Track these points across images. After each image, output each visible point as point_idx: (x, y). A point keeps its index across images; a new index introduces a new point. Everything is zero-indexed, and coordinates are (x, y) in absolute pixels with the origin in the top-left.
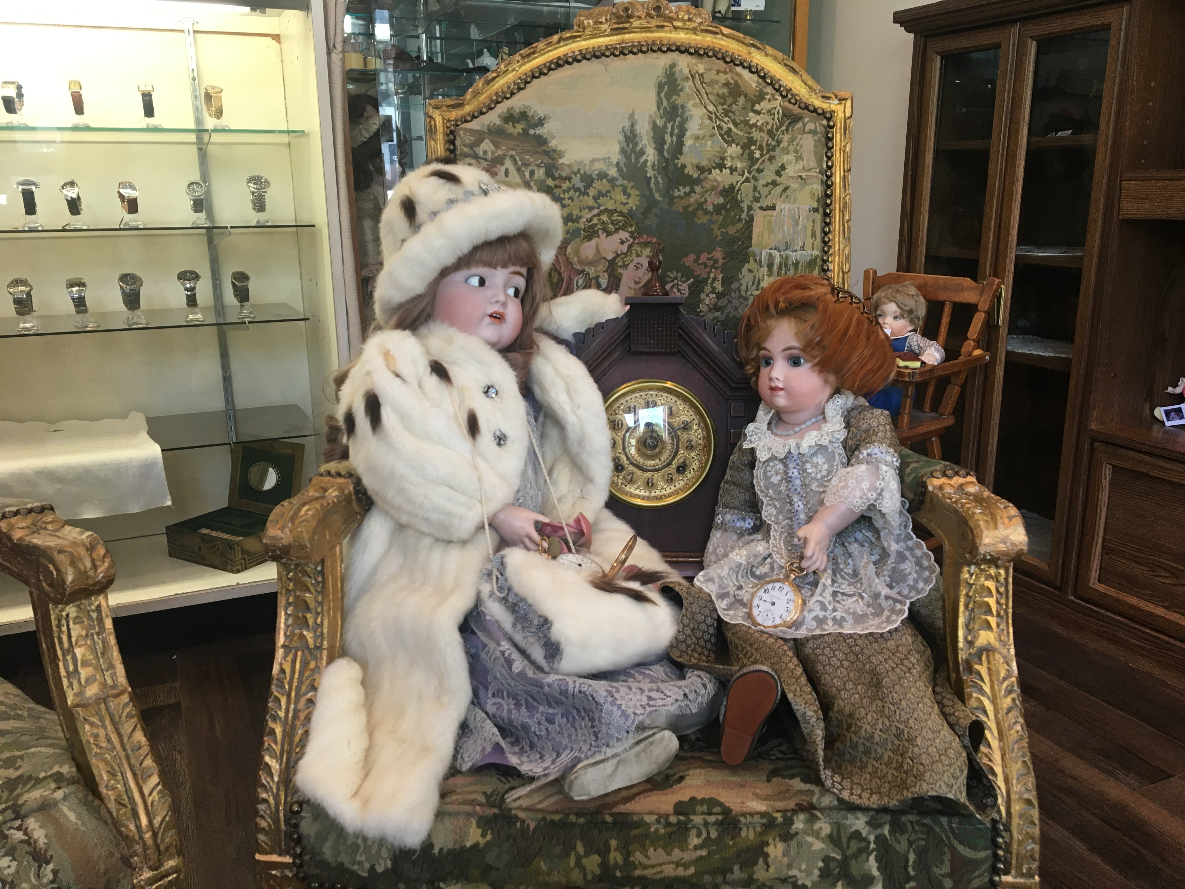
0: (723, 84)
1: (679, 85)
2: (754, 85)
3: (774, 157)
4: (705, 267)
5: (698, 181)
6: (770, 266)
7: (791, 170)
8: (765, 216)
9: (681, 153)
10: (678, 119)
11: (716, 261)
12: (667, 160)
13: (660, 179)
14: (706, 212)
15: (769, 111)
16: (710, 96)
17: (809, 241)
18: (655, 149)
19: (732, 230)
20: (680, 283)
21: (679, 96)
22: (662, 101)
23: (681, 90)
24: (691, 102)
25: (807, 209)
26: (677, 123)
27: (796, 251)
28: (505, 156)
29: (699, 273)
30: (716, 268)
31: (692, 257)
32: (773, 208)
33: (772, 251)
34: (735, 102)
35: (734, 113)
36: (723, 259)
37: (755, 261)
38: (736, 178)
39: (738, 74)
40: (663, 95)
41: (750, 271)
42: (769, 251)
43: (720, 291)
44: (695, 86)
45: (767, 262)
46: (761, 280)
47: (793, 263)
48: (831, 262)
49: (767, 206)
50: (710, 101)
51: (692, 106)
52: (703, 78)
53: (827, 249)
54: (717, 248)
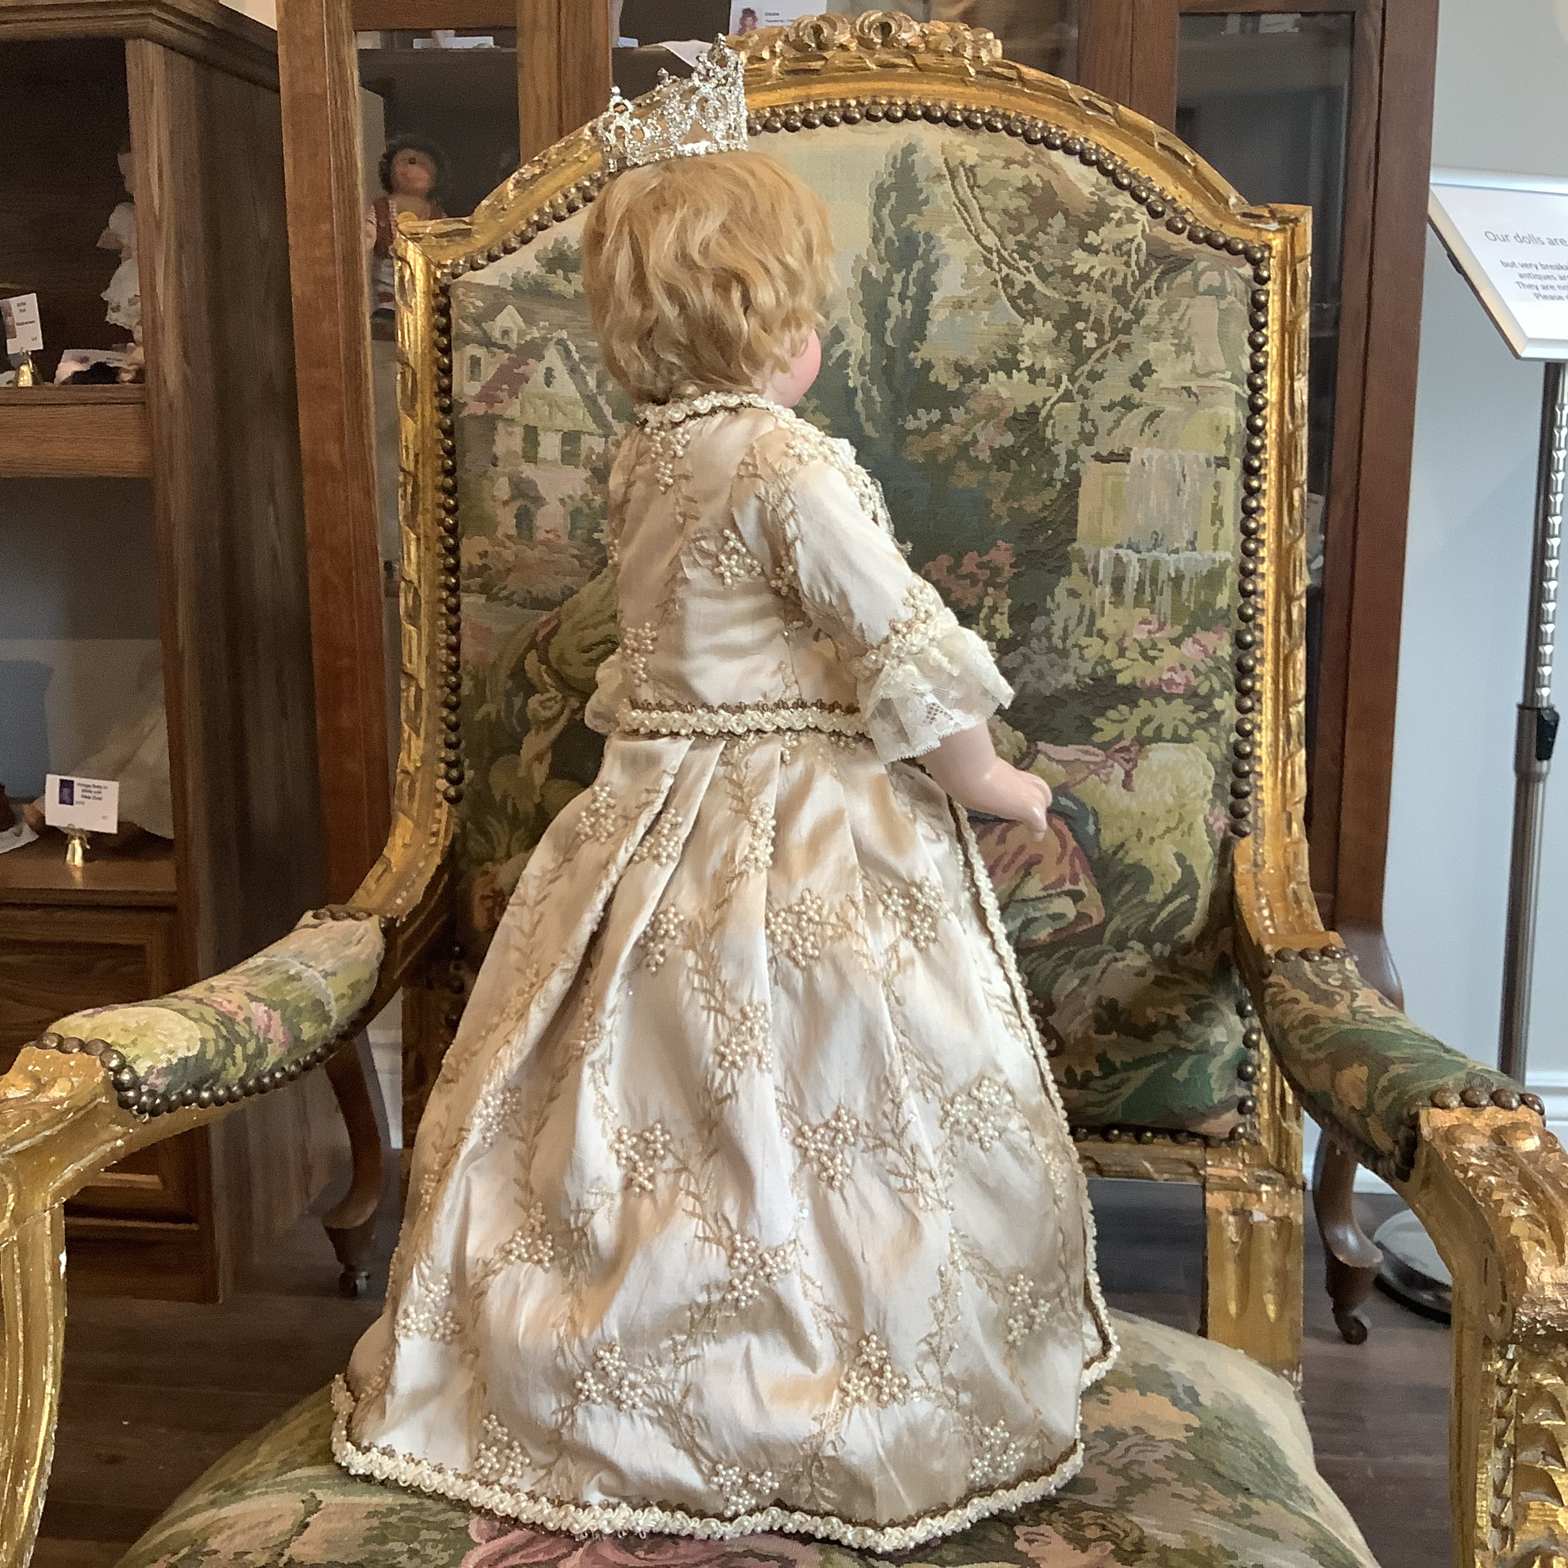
0: (1019, 189)
1: (921, 191)
2: (1086, 190)
3: (1128, 346)
4: (974, 583)
5: (957, 399)
6: (1118, 584)
7: (1166, 375)
8: (1108, 474)
9: (922, 338)
10: (918, 265)
11: (996, 571)
12: (890, 352)
13: (875, 392)
14: (976, 464)
15: (1118, 247)
16: (988, 214)
17: (1207, 530)
18: (867, 327)
19: (1033, 504)
21: (920, 214)
22: (882, 226)
23: (926, 201)
24: (947, 229)
25: (1202, 460)
26: (914, 274)
27: (1176, 551)
28: (545, 339)
29: (960, 595)
30: (996, 586)
31: (943, 560)
32: (1124, 457)
33: (1121, 552)
34: (1043, 228)
35: (1039, 250)
36: (1011, 566)
37: (1084, 571)
38: (1041, 392)
39: (1052, 167)
40: (885, 212)
41: (1073, 593)
42: (1115, 551)
43: (1007, 636)
44: (956, 193)
45: (1110, 575)
46: (1098, 613)
47: (1170, 579)
48: (1263, 576)
49: (1112, 453)
50: (989, 226)
51: (949, 236)
52: (974, 175)
53: (1252, 546)
54: (1000, 542)
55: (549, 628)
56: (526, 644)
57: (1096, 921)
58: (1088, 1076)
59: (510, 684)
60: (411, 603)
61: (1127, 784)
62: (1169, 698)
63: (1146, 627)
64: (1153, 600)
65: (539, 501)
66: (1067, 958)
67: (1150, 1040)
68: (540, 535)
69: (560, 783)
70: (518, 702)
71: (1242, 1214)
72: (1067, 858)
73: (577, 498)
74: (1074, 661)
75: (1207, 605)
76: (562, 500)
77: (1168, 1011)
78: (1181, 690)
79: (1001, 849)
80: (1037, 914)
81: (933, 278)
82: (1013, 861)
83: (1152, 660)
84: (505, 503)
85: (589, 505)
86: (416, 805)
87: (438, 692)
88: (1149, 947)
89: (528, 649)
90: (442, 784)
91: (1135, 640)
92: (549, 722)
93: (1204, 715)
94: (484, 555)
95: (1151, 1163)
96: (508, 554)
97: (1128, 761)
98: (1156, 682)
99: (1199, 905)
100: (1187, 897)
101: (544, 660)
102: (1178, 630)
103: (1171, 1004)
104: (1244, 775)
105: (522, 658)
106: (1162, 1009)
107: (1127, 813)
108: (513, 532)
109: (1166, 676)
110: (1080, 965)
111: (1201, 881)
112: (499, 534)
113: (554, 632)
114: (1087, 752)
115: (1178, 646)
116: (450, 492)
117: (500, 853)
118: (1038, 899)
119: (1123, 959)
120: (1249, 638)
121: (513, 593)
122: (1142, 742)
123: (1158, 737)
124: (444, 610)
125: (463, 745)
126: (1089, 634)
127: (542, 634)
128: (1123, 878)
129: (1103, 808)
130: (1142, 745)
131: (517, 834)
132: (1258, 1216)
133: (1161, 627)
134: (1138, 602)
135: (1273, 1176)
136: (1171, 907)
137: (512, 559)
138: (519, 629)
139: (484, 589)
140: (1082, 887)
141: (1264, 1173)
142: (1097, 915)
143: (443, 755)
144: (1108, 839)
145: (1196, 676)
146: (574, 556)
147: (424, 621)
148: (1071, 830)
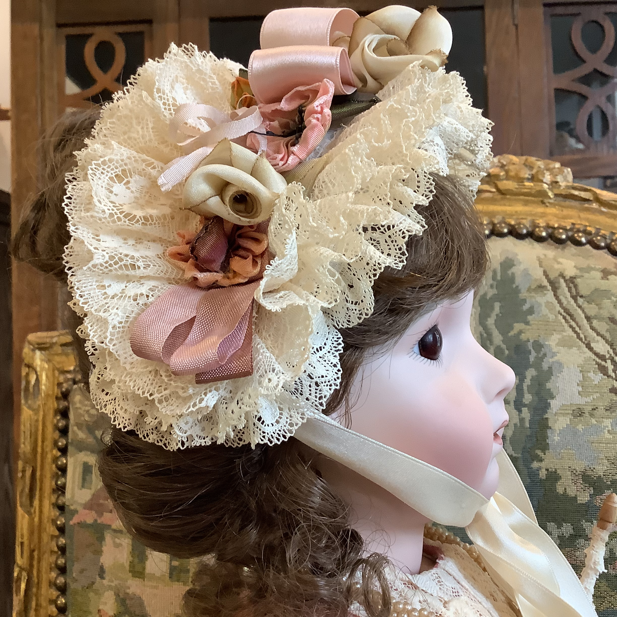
1: (524, 301)
9: (545, 448)
16: (594, 322)
21: (527, 323)
23: (531, 311)
24: (556, 337)
26: (527, 382)
40: (491, 321)
44: (560, 302)
50: (598, 334)
51: (557, 345)
52: (576, 286)
81: (549, 385)
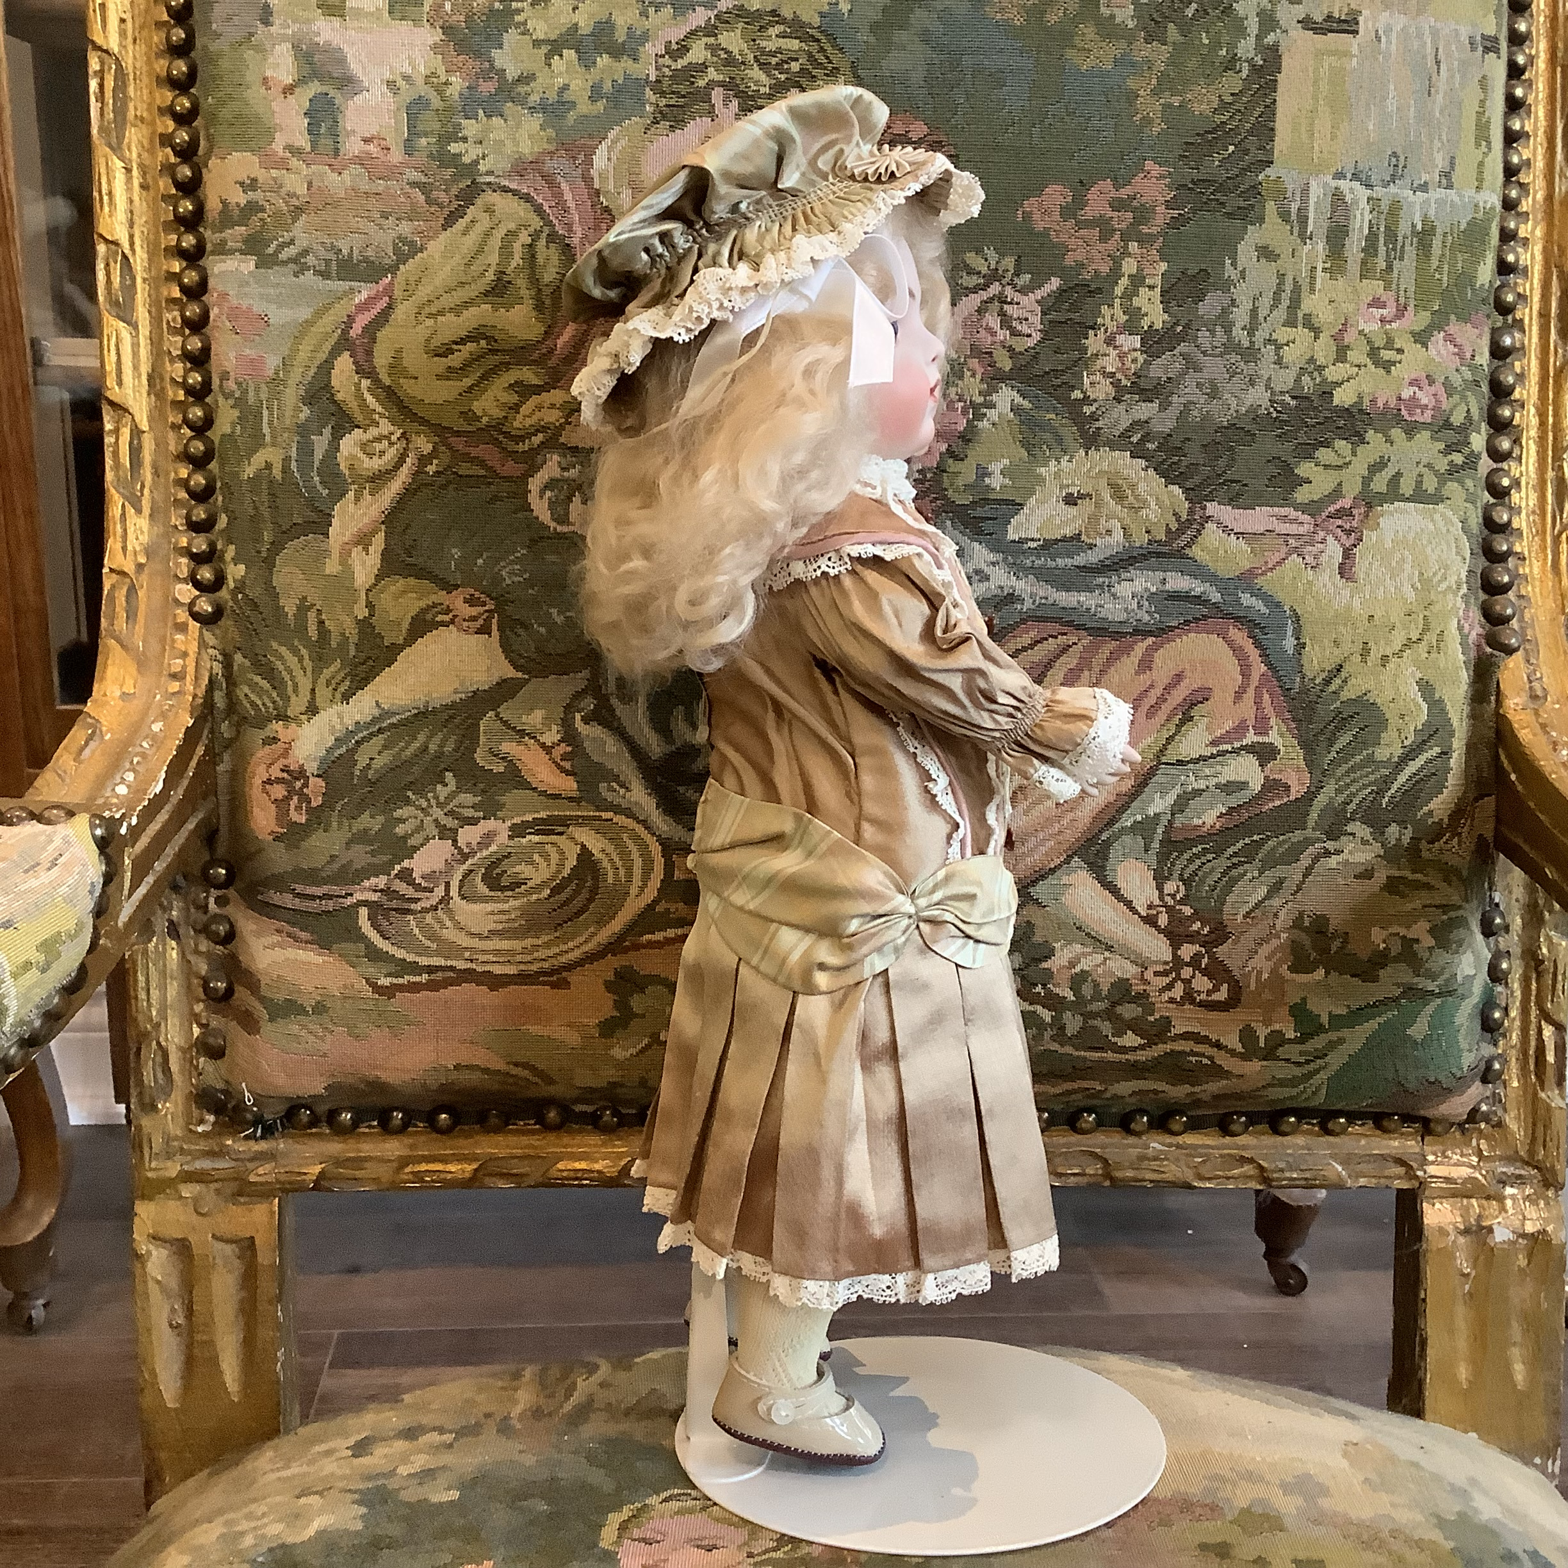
4: (1104, 238)
6: (1337, 236)
8: (1319, 54)
11: (1143, 214)
14: (1109, 30)
17: (1469, 155)
19: (1202, 101)
20: (1009, 291)
27: (1424, 187)
29: (1080, 255)
30: (1142, 240)
31: (1056, 195)
32: (1349, 25)
33: (1342, 184)
36: (1169, 205)
37: (1285, 216)
41: (1266, 253)
42: (1334, 183)
43: (1158, 325)
45: (1326, 225)
46: (1305, 288)
47: (1415, 233)
48: (1525, 242)
49: (1329, 18)
53: (1514, 194)
54: (1149, 165)
55: (375, 312)
56: (332, 341)
57: (1297, 791)
58: (1277, 1040)
59: (305, 413)
60: (116, 280)
61: (1345, 571)
62: (1411, 430)
63: (1378, 313)
64: (1390, 267)
65: (348, 83)
66: (1249, 854)
67: (1375, 979)
68: (352, 146)
69: (402, 583)
70: (320, 443)
71: (1478, 1232)
72: (1251, 692)
73: (420, 81)
74: (1266, 367)
75: (1465, 279)
76: (391, 84)
77: (1403, 932)
78: (1427, 417)
79: (1145, 679)
80: (1202, 785)
82: (1162, 699)
83: (1387, 366)
84: (288, 90)
85: (440, 92)
86: (139, 628)
87: (171, 435)
88: (1379, 829)
89: (335, 353)
90: (185, 592)
91: (1361, 332)
92: (379, 479)
93: (1458, 458)
94: (251, 185)
95: (1341, 1164)
96: (295, 183)
97: (1348, 532)
98: (1393, 403)
99: (1453, 762)
100: (1437, 750)
101: (365, 369)
102: (1424, 318)
103: (1409, 919)
104: (1502, 558)
105: (326, 367)
106: (1394, 929)
107: (1345, 617)
108: (303, 141)
109: (1406, 393)
110: (1269, 863)
111: (1455, 723)
112: (278, 146)
113: (384, 317)
114: (1284, 519)
115: (1425, 345)
116: (181, 85)
117: (298, 704)
118: (1202, 759)
119: (1338, 852)
120: (1508, 341)
121: (305, 252)
122: (1370, 501)
123: (1393, 494)
124: (176, 293)
125: (223, 521)
126: (1291, 323)
127: (362, 321)
128: (1341, 721)
129: (1307, 609)
130: (1369, 506)
131: (327, 673)
132: (1501, 1235)
133: (1401, 311)
134: (1366, 272)
135: (1523, 1172)
136: (1412, 767)
137: (302, 190)
138: (319, 314)
139: (254, 246)
140: (1273, 737)
141: (1510, 1170)
142: (1298, 784)
143: (184, 542)
144: (1316, 660)
145: (1450, 395)
146: (414, 184)
147: (142, 314)
148: (1258, 644)
